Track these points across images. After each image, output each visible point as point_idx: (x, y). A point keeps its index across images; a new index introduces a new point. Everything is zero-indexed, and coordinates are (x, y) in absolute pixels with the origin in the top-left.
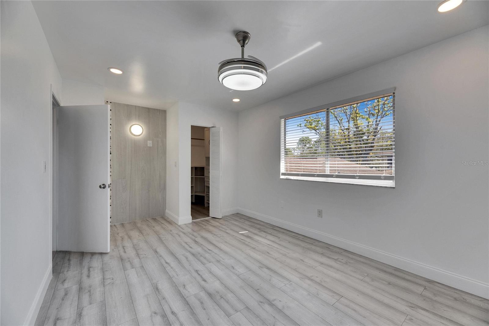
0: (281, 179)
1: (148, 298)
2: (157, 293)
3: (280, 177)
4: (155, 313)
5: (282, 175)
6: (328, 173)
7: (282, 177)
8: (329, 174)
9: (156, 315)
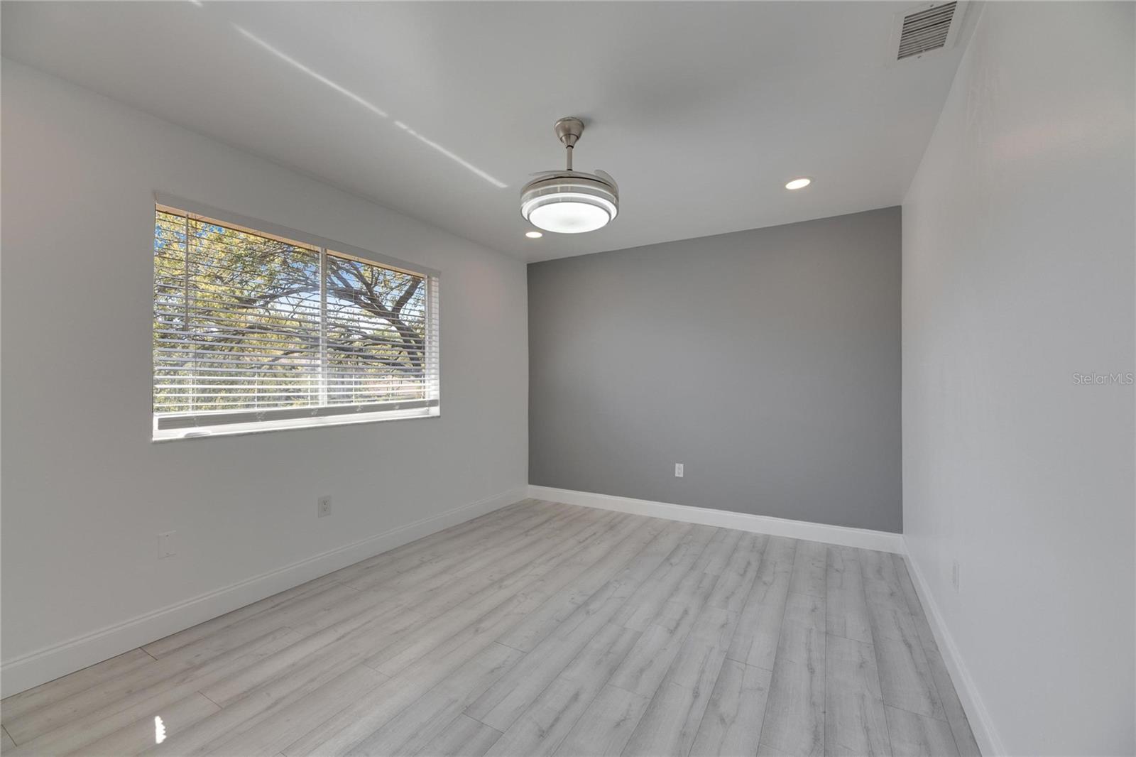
0: (157, 443)
3: (150, 434)
4: (722, 720)
5: (160, 428)
6: (323, 403)
7: (159, 435)
8: (326, 405)
9: (724, 717)
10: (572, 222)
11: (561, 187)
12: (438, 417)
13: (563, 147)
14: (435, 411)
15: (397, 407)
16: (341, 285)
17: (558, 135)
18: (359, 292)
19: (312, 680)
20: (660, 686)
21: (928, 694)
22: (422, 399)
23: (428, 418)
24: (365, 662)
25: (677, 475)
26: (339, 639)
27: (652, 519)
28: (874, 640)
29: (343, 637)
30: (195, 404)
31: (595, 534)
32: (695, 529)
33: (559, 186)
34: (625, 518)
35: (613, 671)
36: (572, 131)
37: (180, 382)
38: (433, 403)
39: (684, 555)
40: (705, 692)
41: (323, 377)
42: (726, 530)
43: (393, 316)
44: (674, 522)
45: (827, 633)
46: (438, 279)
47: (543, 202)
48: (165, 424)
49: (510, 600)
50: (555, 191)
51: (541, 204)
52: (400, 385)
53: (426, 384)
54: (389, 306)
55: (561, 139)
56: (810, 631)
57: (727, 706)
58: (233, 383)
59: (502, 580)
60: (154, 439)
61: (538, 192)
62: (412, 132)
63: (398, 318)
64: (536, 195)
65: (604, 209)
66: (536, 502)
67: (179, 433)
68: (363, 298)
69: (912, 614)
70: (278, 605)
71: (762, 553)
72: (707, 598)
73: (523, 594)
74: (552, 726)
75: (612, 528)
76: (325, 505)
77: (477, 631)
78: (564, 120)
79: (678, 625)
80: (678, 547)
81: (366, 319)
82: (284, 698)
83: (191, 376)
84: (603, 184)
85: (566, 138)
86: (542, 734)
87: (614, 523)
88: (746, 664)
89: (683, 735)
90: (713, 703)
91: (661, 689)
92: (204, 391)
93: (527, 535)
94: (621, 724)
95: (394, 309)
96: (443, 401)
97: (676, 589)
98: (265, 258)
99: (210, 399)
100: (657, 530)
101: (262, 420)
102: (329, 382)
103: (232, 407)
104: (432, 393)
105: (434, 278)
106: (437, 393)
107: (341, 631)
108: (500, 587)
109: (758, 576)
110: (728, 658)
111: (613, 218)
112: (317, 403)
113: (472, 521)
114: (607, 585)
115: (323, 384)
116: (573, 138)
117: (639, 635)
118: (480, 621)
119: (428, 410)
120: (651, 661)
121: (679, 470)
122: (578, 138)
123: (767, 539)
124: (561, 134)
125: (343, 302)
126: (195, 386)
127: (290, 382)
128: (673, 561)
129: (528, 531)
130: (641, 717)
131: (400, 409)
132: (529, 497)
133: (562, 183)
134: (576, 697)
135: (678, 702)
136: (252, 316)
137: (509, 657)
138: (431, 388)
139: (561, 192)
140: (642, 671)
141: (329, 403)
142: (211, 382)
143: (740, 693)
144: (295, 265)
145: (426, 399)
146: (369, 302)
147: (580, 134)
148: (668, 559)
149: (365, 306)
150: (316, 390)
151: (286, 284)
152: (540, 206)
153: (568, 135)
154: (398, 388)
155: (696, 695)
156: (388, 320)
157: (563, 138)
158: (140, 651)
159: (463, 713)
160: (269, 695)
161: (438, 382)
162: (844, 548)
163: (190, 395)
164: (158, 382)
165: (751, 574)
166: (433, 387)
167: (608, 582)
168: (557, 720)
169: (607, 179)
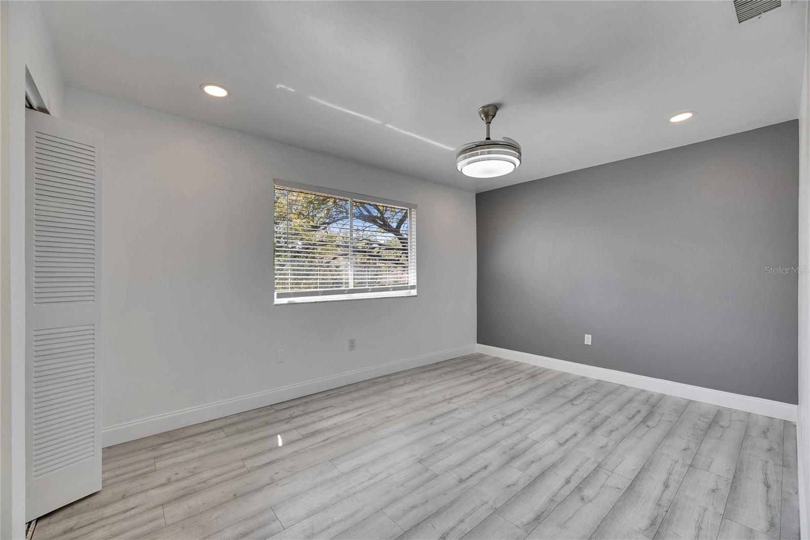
0: (276, 305)
1: (565, 522)
2: (545, 514)
3: (273, 301)
5: (277, 298)
7: (277, 301)
9: (584, 498)
10: (490, 172)
11: (481, 152)
12: (416, 296)
13: (484, 123)
14: (414, 292)
15: (391, 289)
16: (366, 213)
17: (481, 117)
18: (377, 217)
19: (344, 432)
20: (543, 473)
21: (770, 519)
22: (406, 285)
23: (409, 296)
24: (370, 428)
25: (586, 343)
26: (358, 416)
27: (565, 374)
28: (734, 477)
29: (360, 415)
30: (292, 286)
31: (519, 379)
32: (599, 384)
33: (479, 151)
34: (544, 371)
35: (513, 458)
36: (490, 112)
37: (285, 274)
38: (413, 287)
39: (585, 400)
40: (575, 482)
41: (351, 272)
42: (626, 387)
43: (396, 231)
44: (584, 377)
45: (691, 466)
46: (415, 210)
47: (470, 161)
48: (280, 296)
49: (454, 410)
50: (477, 154)
51: (469, 163)
52: (402, 276)
53: (409, 276)
54: (394, 225)
55: (482, 119)
56: (676, 462)
57: (588, 492)
58: (308, 275)
59: (451, 399)
60: (275, 303)
61: (466, 156)
62: (396, 129)
63: (399, 232)
64: (465, 158)
65: (511, 162)
66: (482, 356)
67: (285, 301)
68: (378, 220)
69: (783, 466)
70: (329, 395)
71: (654, 406)
72: (594, 429)
73: (463, 408)
74: (468, 478)
75: (533, 377)
76: (352, 344)
77: (432, 423)
78: (484, 107)
79: (567, 441)
80: (582, 394)
81: (380, 234)
82: (330, 438)
83: (289, 272)
84: (512, 146)
85: (486, 118)
86: (461, 481)
87: (535, 374)
88: (612, 472)
89: (552, 500)
90: (579, 489)
91: (543, 474)
92: (295, 279)
93: (471, 375)
94: (511, 486)
95: (397, 226)
96: (418, 286)
97: (572, 420)
98: (324, 201)
99: (298, 284)
100: (567, 382)
101: (322, 295)
102: (354, 275)
103: (308, 288)
104: (413, 281)
105: (413, 210)
106: (415, 281)
107: (360, 411)
108: (449, 403)
109: (644, 421)
110: (599, 467)
111: (517, 166)
112: (348, 287)
113: (437, 363)
114: (521, 411)
115: (351, 276)
116: (490, 117)
117: (536, 442)
118: (434, 419)
119: (410, 292)
120: (541, 458)
121: (588, 340)
122: (493, 117)
123: (662, 397)
124: (483, 116)
125: (368, 224)
126: (292, 277)
127: (338, 275)
128: (574, 402)
129: (472, 373)
130: (525, 485)
131: (393, 290)
132: (477, 352)
133: (482, 149)
134: (485, 467)
135: (554, 483)
136: (318, 235)
137: (448, 440)
138: (412, 278)
139: (481, 155)
140: (533, 462)
141: (354, 286)
142: (298, 275)
143: (601, 488)
144: (340, 203)
145: (409, 285)
146: (382, 223)
147: (495, 115)
148: (571, 401)
149: (380, 226)
150: (348, 279)
151: (336, 215)
152: (468, 164)
153: (487, 116)
154: (401, 278)
155: (568, 482)
156: (394, 234)
157: (484, 118)
158: (270, 407)
159: (418, 462)
160: (324, 435)
161: (416, 274)
162: (736, 411)
163: (289, 281)
164: (276, 274)
165: (639, 418)
166: (413, 278)
167: (523, 409)
168: (471, 476)
169: (512, 143)
